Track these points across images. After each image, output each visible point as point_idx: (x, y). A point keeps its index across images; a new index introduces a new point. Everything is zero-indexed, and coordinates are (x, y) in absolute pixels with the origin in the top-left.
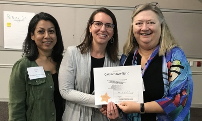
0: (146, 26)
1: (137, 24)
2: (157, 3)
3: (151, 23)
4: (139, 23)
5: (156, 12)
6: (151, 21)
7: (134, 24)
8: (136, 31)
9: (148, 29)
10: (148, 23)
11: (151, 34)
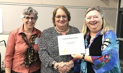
0: (93, 19)
1: (88, 19)
2: (99, 7)
3: (96, 17)
4: (89, 18)
5: (98, 11)
6: (96, 16)
7: (86, 18)
8: (88, 22)
9: (94, 21)
10: (94, 17)
11: (96, 23)
